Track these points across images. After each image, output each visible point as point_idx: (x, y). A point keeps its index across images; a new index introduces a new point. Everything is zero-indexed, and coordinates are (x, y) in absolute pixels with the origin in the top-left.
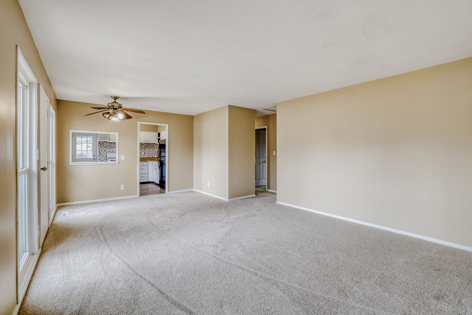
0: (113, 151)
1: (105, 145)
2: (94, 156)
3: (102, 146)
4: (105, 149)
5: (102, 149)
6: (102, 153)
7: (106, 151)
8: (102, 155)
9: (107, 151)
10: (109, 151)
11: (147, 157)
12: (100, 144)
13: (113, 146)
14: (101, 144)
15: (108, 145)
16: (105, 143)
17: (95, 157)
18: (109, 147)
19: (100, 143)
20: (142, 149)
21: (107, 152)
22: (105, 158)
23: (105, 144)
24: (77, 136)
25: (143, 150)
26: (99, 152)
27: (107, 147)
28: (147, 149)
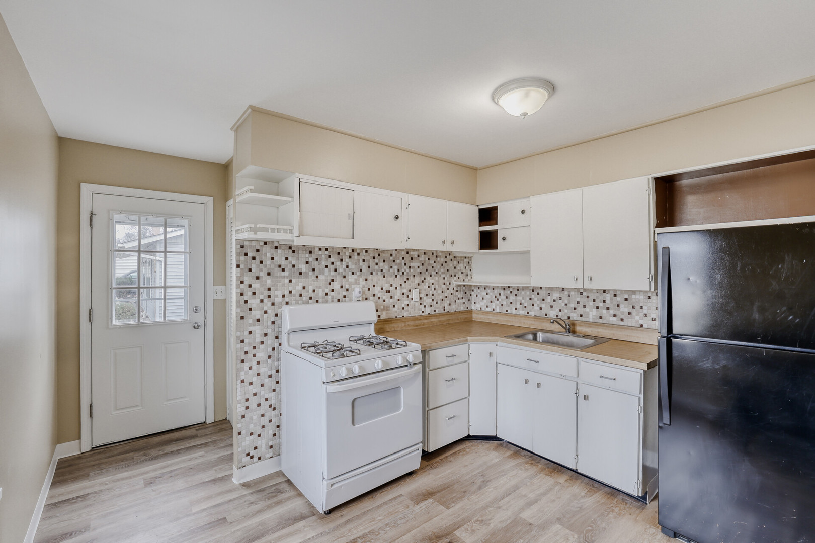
0: (304, 292)
1: (269, 262)
2: (196, 310)
3: (254, 267)
4: (269, 281)
5: (256, 285)
6: (253, 306)
7: (271, 293)
8: (257, 314)
9: (277, 293)
10: (287, 293)
11: (428, 310)
12: (243, 258)
13: (303, 267)
14: (250, 255)
15: (284, 263)
16: (268, 252)
17: (199, 318)
18: (286, 273)
19: (245, 251)
20: (411, 278)
21: (277, 296)
22: (269, 331)
23: (269, 255)
24: (117, 217)
25: (417, 282)
26: (238, 302)
27: (277, 271)
28: (429, 280)
